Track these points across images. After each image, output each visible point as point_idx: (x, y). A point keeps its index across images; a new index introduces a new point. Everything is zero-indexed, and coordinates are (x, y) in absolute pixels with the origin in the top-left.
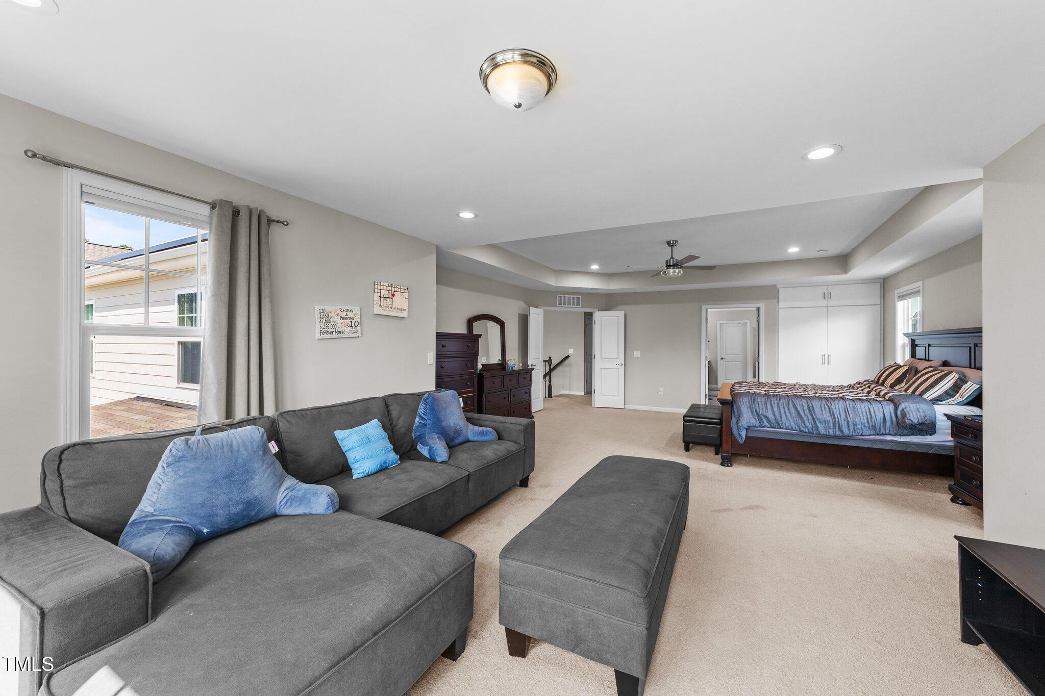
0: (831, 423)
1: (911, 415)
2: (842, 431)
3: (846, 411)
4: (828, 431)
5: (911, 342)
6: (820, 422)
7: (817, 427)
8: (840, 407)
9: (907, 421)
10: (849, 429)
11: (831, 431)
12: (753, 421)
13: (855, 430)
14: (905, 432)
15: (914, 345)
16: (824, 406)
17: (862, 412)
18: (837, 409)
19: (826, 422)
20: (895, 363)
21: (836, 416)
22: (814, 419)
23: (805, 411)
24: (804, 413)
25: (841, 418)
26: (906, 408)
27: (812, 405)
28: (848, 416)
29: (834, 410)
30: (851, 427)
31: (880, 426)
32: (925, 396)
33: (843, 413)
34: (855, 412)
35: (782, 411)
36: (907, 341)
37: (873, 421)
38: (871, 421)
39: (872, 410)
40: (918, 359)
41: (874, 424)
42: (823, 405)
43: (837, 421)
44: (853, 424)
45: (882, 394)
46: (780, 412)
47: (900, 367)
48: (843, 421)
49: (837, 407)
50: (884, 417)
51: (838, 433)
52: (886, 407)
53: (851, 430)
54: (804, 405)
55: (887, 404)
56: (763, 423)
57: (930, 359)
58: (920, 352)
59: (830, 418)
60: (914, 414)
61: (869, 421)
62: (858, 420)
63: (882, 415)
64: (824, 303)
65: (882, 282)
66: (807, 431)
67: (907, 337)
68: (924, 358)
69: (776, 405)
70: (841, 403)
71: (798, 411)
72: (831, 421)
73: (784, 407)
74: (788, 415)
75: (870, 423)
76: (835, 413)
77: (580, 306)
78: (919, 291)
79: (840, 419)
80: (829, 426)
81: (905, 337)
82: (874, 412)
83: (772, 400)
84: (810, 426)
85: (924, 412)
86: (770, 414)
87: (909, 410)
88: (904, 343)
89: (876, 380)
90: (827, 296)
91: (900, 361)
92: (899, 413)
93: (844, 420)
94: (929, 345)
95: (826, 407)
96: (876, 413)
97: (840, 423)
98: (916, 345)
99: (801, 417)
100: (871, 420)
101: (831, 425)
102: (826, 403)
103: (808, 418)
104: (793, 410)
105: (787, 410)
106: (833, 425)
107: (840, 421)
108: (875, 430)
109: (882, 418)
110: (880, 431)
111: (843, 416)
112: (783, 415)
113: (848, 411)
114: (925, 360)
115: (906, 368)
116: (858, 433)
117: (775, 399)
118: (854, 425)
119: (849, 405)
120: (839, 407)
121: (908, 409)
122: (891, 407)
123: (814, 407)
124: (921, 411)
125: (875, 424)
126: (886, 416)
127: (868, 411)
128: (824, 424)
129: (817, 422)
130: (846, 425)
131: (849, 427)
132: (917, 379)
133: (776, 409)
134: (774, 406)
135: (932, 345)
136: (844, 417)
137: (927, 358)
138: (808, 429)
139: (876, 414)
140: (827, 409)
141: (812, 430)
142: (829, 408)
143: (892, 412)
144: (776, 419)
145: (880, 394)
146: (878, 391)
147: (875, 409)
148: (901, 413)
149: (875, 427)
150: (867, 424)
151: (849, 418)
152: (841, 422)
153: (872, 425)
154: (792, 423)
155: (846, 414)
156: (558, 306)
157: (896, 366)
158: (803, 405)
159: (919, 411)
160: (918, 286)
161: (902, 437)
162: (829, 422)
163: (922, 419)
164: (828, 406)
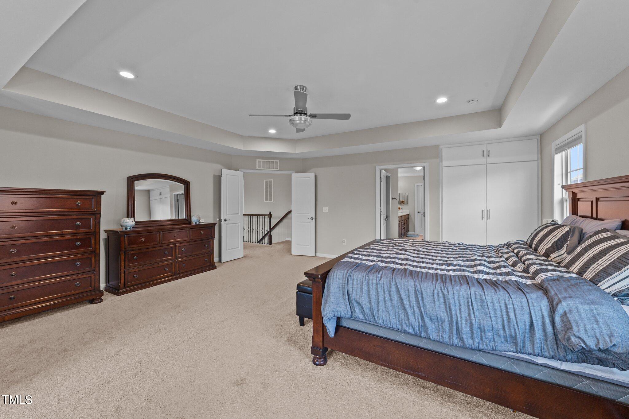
0: (447, 323)
1: (582, 329)
2: (462, 340)
3: (470, 305)
4: (442, 337)
5: (571, 196)
6: (431, 319)
7: (425, 327)
8: (461, 298)
9: (573, 339)
10: (472, 338)
11: (446, 336)
12: (344, 311)
13: (482, 339)
14: (569, 356)
15: (575, 200)
16: (438, 294)
17: (495, 310)
18: (456, 300)
19: (438, 320)
20: (553, 221)
21: (454, 313)
22: (421, 314)
23: (411, 300)
24: (409, 301)
25: (461, 317)
26: (571, 311)
27: (422, 291)
28: (472, 315)
29: (452, 302)
30: (476, 332)
31: (524, 339)
32: (603, 285)
33: (464, 308)
34: (484, 309)
35: (381, 296)
36: (566, 195)
37: (512, 328)
38: (510, 329)
39: (510, 307)
40: (582, 217)
41: (513, 334)
42: (436, 291)
43: (454, 321)
44: (480, 328)
45: (532, 269)
46: (378, 299)
47: (559, 226)
48: (464, 322)
49: (456, 297)
50: (532, 323)
51: (456, 341)
52: (535, 304)
53: (476, 340)
54: (410, 288)
55: (537, 299)
56: (355, 312)
57: (599, 217)
58: (584, 208)
59: (445, 314)
60: (588, 327)
61: (506, 327)
62: (486, 323)
63: (527, 319)
64: (483, 160)
65: (539, 137)
66: (411, 331)
67: (566, 190)
68: (590, 215)
69: (374, 287)
70: (463, 290)
71: (401, 299)
72: (446, 320)
73: (384, 290)
74: (388, 303)
75: (507, 330)
76: (453, 308)
77: (278, 169)
78: (581, 137)
79: (459, 319)
80: (443, 328)
81: (564, 190)
82: (515, 312)
83: (371, 278)
84: (415, 323)
85: (607, 324)
86: (364, 302)
87: (577, 318)
88: (562, 198)
89: (529, 242)
90: (486, 154)
91: (558, 219)
92: (557, 319)
93: (466, 321)
94: (597, 199)
95: (441, 295)
96: (517, 314)
97: (460, 325)
98: (578, 200)
99: (405, 309)
100: (509, 327)
101: (446, 326)
102: (441, 289)
103: (414, 311)
104: (395, 297)
105: (387, 296)
106: (449, 327)
107: (459, 322)
108: (516, 344)
109: (528, 324)
110: (524, 347)
111: (465, 314)
112: (382, 304)
113: (472, 306)
114: (592, 217)
115: (567, 229)
116: (487, 345)
117: (375, 278)
118: (481, 332)
119: (475, 294)
120: (459, 296)
121: (575, 314)
122: (544, 304)
123: (424, 293)
124: (601, 321)
125: (516, 335)
126: (534, 321)
127: (503, 308)
128: (436, 323)
129: (427, 320)
130: (468, 329)
131: (472, 333)
132: (586, 250)
133: (373, 293)
134: (371, 287)
135: (601, 199)
136: (467, 315)
137: (594, 216)
138: (414, 329)
139: (518, 317)
140: (442, 300)
141: (419, 330)
142: (444, 298)
143: (546, 314)
144: (371, 309)
145: (530, 270)
146: (527, 263)
147: (515, 306)
148: (562, 320)
149: (515, 338)
150: (501, 333)
151: (473, 318)
152: (461, 321)
153: (511, 336)
154: (393, 317)
155: (469, 310)
156: (258, 169)
157: (553, 225)
158: (408, 290)
159: (597, 321)
160: (579, 131)
161: (564, 363)
162: (443, 321)
163: (605, 341)
164: (443, 294)
